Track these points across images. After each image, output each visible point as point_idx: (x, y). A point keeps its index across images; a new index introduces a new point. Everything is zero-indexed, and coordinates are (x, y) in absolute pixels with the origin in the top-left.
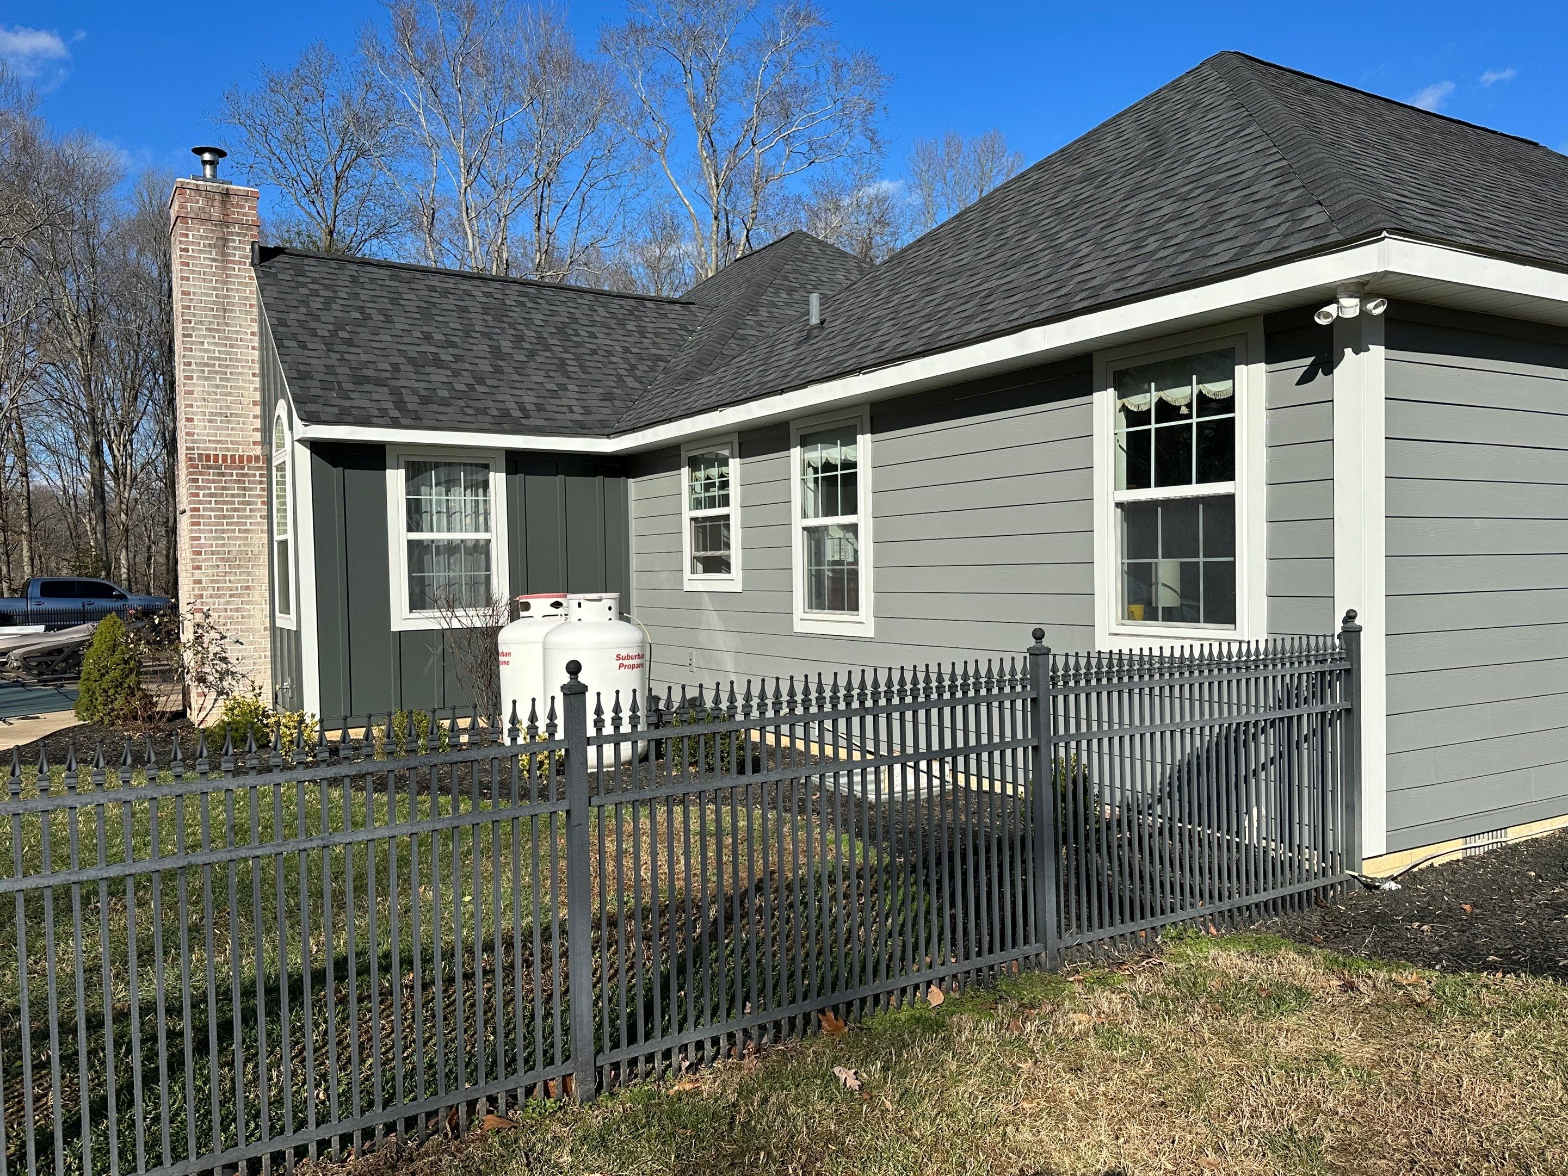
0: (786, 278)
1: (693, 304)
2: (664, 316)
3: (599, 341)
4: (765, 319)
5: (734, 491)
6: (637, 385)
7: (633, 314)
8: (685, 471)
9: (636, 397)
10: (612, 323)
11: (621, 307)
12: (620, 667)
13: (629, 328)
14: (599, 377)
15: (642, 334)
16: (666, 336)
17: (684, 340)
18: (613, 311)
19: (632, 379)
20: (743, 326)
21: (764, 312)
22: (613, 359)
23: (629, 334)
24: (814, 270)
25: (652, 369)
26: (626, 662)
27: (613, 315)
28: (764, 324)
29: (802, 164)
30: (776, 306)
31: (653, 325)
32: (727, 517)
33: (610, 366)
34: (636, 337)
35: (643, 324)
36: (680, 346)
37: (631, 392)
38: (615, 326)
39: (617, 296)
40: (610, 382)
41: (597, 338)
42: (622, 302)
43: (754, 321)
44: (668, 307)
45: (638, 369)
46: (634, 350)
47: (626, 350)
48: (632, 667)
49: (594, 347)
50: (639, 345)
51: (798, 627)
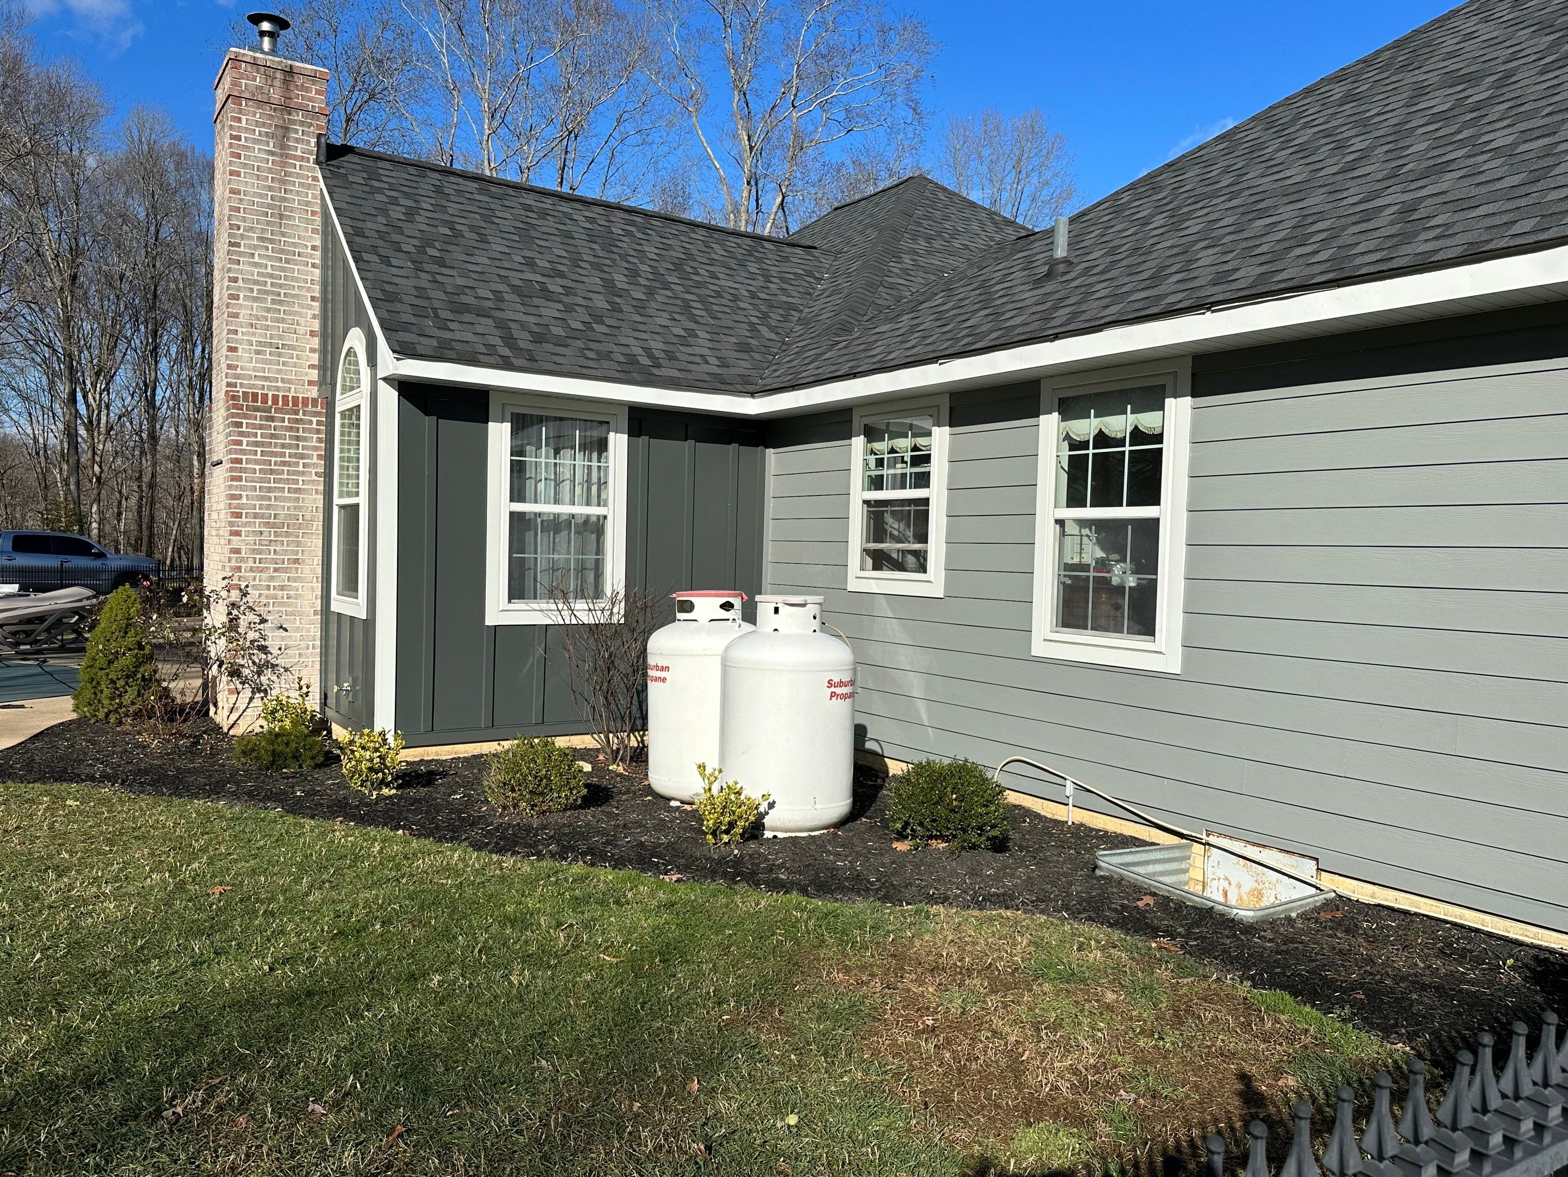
0: (919, 224)
1: (815, 248)
2: (786, 259)
3: (723, 283)
4: (910, 267)
5: (939, 469)
6: (773, 336)
7: (752, 255)
8: (858, 442)
9: (776, 351)
10: (732, 263)
11: (739, 246)
12: (832, 696)
13: (751, 270)
14: (731, 324)
15: (767, 278)
16: (793, 282)
17: (813, 288)
18: (730, 249)
19: (765, 328)
20: (888, 274)
21: (907, 259)
22: (742, 305)
23: (752, 276)
24: (946, 218)
25: (786, 319)
26: (839, 691)
27: (731, 255)
28: (911, 273)
29: (839, 131)
30: (918, 254)
31: (777, 269)
32: (926, 501)
33: (739, 311)
34: (760, 282)
35: (766, 267)
36: (810, 294)
37: (769, 344)
38: (736, 267)
39: (732, 233)
40: (743, 330)
41: (719, 279)
42: (738, 241)
43: (900, 269)
44: (788, 249)
45: (770, 318)
46: (762, 296)
47: (753, 295)
48: (844, 697)
49: (717, 288)
50: (765, 290)
51: (1039, 649)
